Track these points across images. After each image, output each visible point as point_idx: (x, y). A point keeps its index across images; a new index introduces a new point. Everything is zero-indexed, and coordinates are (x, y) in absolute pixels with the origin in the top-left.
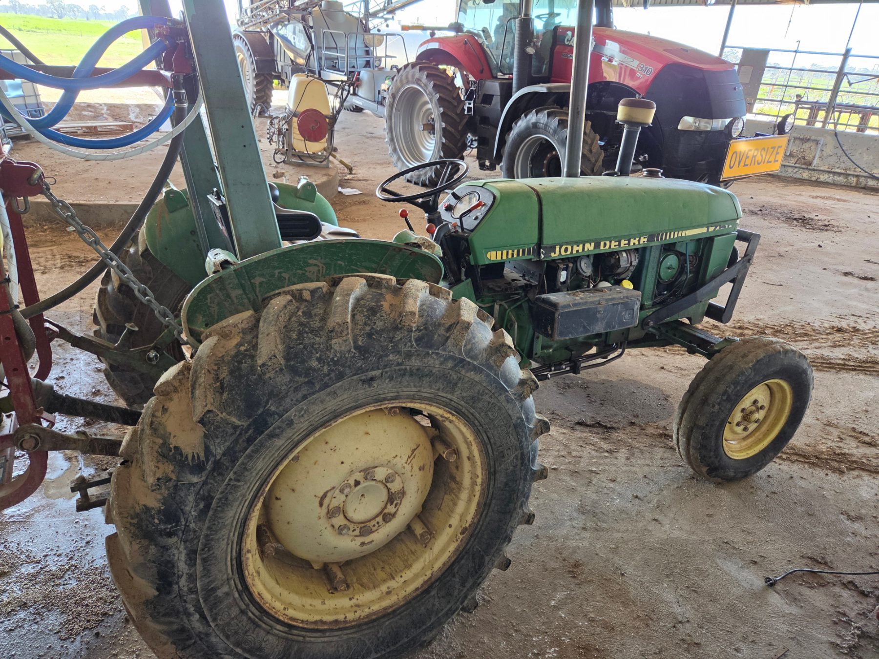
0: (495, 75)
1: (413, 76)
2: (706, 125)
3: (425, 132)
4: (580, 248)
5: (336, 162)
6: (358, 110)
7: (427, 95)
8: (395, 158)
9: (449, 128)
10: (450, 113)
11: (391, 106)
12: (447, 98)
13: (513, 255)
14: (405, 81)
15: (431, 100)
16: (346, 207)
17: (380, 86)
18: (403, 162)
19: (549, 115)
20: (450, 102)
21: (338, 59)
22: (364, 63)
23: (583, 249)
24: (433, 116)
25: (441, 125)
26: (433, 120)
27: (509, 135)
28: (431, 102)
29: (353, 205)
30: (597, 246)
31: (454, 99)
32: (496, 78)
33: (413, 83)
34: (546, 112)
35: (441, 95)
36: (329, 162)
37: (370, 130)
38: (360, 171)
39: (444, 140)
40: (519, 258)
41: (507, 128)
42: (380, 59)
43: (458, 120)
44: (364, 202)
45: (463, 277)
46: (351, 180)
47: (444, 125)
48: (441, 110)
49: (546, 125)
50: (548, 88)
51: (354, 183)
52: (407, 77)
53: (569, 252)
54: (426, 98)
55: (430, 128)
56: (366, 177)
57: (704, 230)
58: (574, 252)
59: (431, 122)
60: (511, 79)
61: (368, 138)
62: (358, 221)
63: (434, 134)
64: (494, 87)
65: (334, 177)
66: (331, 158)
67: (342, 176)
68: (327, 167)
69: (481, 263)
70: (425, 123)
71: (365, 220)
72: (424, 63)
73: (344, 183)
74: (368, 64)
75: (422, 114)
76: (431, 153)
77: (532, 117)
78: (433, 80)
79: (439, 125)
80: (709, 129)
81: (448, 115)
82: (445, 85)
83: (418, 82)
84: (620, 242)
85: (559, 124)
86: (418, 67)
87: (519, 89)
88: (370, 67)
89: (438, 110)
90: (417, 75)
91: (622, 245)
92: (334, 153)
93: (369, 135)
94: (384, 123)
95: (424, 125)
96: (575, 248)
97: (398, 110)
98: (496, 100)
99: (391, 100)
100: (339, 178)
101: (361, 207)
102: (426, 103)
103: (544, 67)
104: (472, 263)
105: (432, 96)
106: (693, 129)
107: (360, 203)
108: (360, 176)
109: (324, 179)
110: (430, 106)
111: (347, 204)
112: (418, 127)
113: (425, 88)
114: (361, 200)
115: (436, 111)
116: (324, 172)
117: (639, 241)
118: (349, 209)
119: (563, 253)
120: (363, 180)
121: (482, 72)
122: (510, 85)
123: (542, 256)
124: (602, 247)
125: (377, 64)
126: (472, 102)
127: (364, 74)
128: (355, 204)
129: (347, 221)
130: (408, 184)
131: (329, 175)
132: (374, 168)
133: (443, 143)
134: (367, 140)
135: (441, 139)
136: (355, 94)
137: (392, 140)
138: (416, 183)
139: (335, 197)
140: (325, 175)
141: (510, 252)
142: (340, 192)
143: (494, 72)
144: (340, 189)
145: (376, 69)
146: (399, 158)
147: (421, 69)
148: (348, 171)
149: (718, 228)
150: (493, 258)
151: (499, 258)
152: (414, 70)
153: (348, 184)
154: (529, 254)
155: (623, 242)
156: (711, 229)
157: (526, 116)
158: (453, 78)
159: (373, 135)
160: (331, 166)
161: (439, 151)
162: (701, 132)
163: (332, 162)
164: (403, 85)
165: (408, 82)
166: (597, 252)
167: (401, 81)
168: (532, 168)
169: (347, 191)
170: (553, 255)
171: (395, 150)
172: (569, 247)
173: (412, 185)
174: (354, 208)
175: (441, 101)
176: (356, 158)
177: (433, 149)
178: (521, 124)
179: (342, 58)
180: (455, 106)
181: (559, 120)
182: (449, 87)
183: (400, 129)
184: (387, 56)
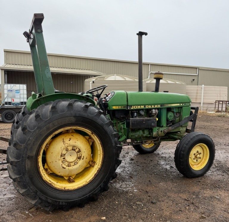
4: (140, 107)
13: (120, 108)
23: (141, 107)
30: (145, 106)
40: (122, 109)
45: (107, 113)
53: (136, 108)
57: (179, 105)
58: (138, 108)
69: (111, 109)
84: (152, 106)
91: (152, 107)
96: (138, 107)
104: (109, 109)
117: (158, 106)
119: (135, 108)
123: (129, 108)
124: (146, 107)
141: (119, 107)
149: (184, 104)
150: (115, 108)
151: (116, 108)
154: (125, 108)
155: (153, 106)
156: (181, 104)
166: (145, 108)
170: (132, 108)
172: (136, 107)
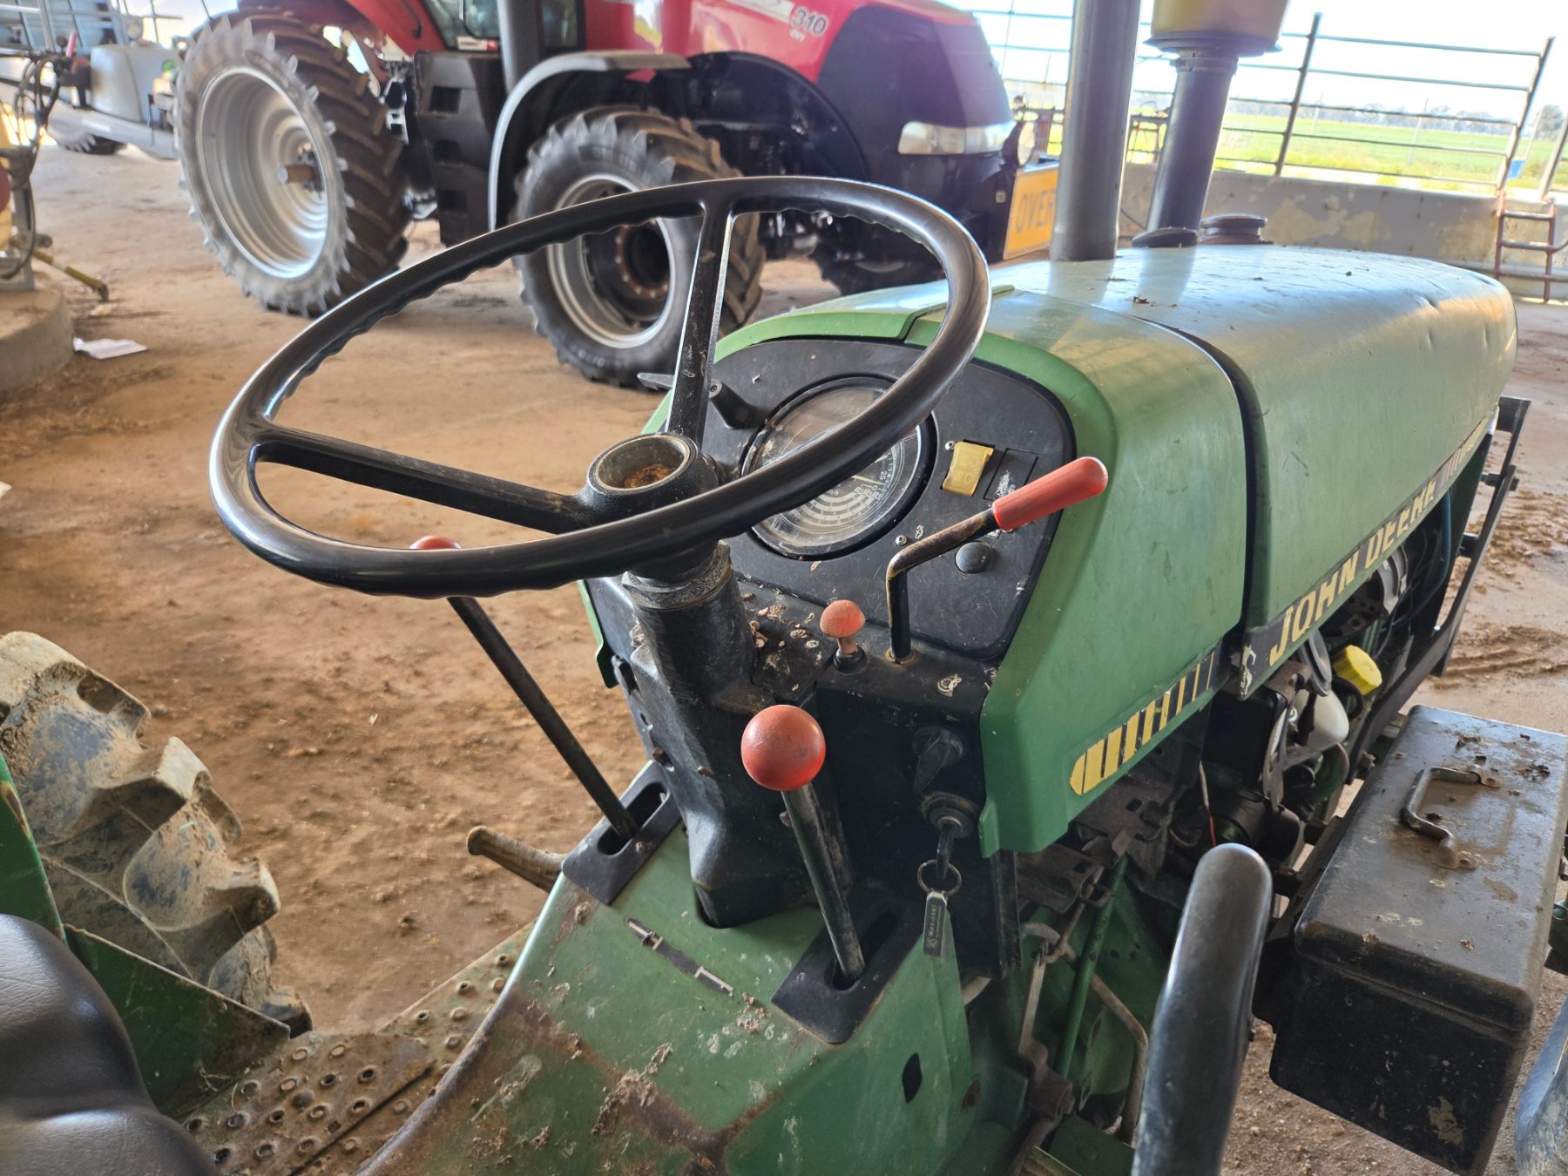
0: (451, 44)
1: (238, 44)
2: (950, 141)
3: (295, 186)
4: (1332, 588)
5: (57, 275)
6: (104, 147)
7: (286, 91)
8: (223, 255)
9: (360, 172)
10: (355, 135)
11: (190, 124)
12: (340, 97)
14: (216, 59)
15: (297, 103)
16: (105, 392)
17: (151, 86)
18: (248, 263)
19: (621, 124)
20: (351, 109)
21: (21, 22)
22: (100, 35)
23: (1337, 588)
24: (307, 147)
25: (335, 165)
26: (312, 155)
27: (522, 179)
28: (299, 107)
29: (124, 385)
30: (1362, 558)
31: (359, 99)
32: (454, 49)
33: (241, 63)
34: (611, 118)
35: (324, 89)
36: (32, 275)
37: (146, 192)
38: (130, 293)
39: (350, 202)
41: (515, 162)
42: (138, 22)
43: (379, 151)
44: (157, 374)
46: (109, 316)
47: (343, 164)
48: (331, 126)
49: (617, 151)
50: (610, 61)
51: (118, 325)
52: (221, 49)
54: (285, 101)
55: (307, 175)
56: (152, 305)
58: (1319, 613)
59: (306, 160)
60: (499, 50)
61: (141, 211)
62: (147, 430)
63: (319, 188)
64: (458, 71)
65: (56, 314)
66: (36, 265)
67: (83, 310)
68: (29, 289)
70: (288, 161)
71: (167, 426)
72: (261, 12)
73: (88, 327)
74: (108, 37)
75: (277, 142)
76: (321, 235)
77: (577, 133)
78: (297, 53)
79: (330, 166)
80: (960, 151)
81: (350, 140)
82: (329, 65)
83: (254, 59)
84: (1398, 521)
85: (649, 146)
86: (247, 23)
87: (521, 71)
88: (115, 41)
89: (323, 129)
90: (250, 41)
92: (42, 250)
93: (143, 206)
94: (179, 170)
95: (288, 168)
96: (1323, 594)
97: (208, 134)
98: (470, 102)
99: (188, 109)
100: (73, 314)
101: (152, 387)
102: (286, 114)
103: (565, 25)
105: (300, 92)
106: (929, 151)
107: (145, 377)
108: (134, 306)
109: (22, 323)
110: (298, 121)
111: (106, 383)
112: (274, 175)
113: (277, 74)
114: (148, 368)
115: (317, 130)
116: (20, 303)
117: (1424, 499)
118: (112, 398)
119: (1296, 633)
120: (146, 314)
121: (418, 33)
122: (497, 66)
125: (132, 32)
126: (401, 111)
127: (101, 58)
128: (130, 381)
129: (113, 432)
130: (272, 315)
131: (37, 311)
132: (170, 282)
133: (349, 211)
134: (139, 217)
135: (341, 199)
136: (84, 105)
137: (207, 208)
138: (293, 312)
139: (68, 367)
140: (26, 310)
142: (81, 353)
143: (448, 35)
144: (79, 344)
145: (133, 44)
146: (235, 254)
147: (257, 27)
148: (92, 295)
152: (237, 29)
153: (103, 330)
155: (1402, 517)
157: (560, 130)
158: (344, 51)
159: (154, 205)
160: (39, 284)
161: (341, 231)
162: (945, 158)
163: (42, 275)
164: (212, 71)
165: (226, 62)
166: (1359, 582)
167: (206, 59)
168: (589, 259)
169: (100, 348)
170: (1273, 656)
171: (219, 234)
172: (1312, 600)
173: (282, 317)
174: (129, 393)
175: (325, 105)
176: (117, 262)
177: (324, 225)
178: (550, 151)
179: (33, 17)
180: (366, 118)
181: (649, 137)
182: (339, 71)
183: (223, 180)
184: (155, 17)
